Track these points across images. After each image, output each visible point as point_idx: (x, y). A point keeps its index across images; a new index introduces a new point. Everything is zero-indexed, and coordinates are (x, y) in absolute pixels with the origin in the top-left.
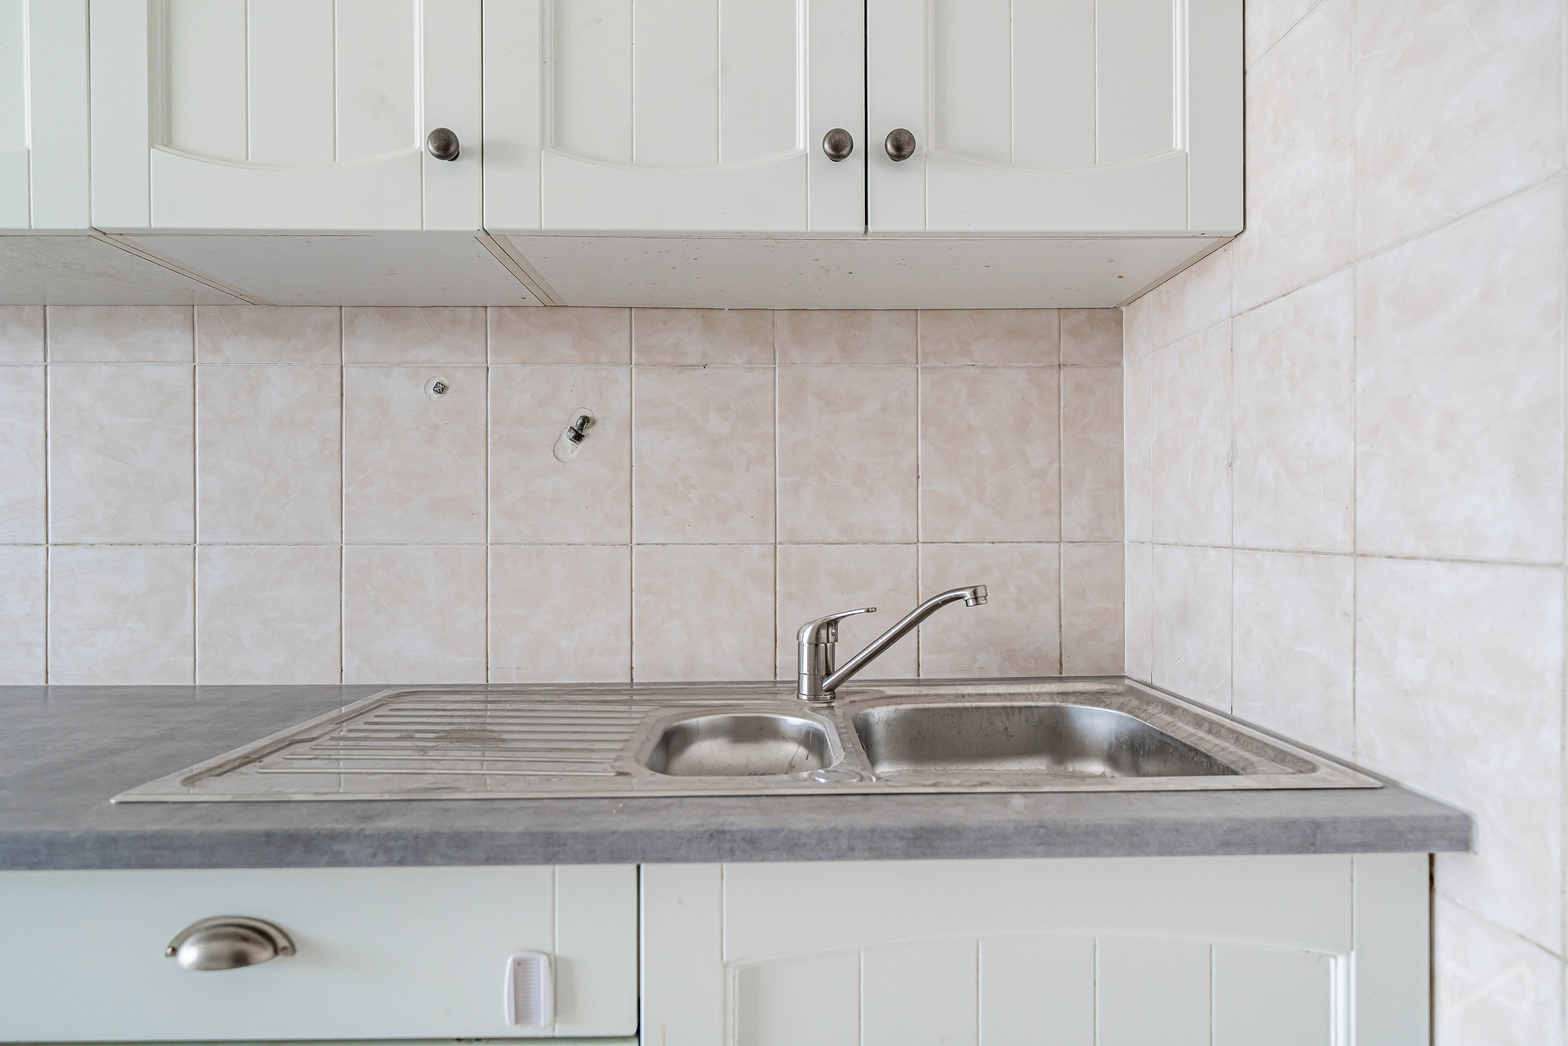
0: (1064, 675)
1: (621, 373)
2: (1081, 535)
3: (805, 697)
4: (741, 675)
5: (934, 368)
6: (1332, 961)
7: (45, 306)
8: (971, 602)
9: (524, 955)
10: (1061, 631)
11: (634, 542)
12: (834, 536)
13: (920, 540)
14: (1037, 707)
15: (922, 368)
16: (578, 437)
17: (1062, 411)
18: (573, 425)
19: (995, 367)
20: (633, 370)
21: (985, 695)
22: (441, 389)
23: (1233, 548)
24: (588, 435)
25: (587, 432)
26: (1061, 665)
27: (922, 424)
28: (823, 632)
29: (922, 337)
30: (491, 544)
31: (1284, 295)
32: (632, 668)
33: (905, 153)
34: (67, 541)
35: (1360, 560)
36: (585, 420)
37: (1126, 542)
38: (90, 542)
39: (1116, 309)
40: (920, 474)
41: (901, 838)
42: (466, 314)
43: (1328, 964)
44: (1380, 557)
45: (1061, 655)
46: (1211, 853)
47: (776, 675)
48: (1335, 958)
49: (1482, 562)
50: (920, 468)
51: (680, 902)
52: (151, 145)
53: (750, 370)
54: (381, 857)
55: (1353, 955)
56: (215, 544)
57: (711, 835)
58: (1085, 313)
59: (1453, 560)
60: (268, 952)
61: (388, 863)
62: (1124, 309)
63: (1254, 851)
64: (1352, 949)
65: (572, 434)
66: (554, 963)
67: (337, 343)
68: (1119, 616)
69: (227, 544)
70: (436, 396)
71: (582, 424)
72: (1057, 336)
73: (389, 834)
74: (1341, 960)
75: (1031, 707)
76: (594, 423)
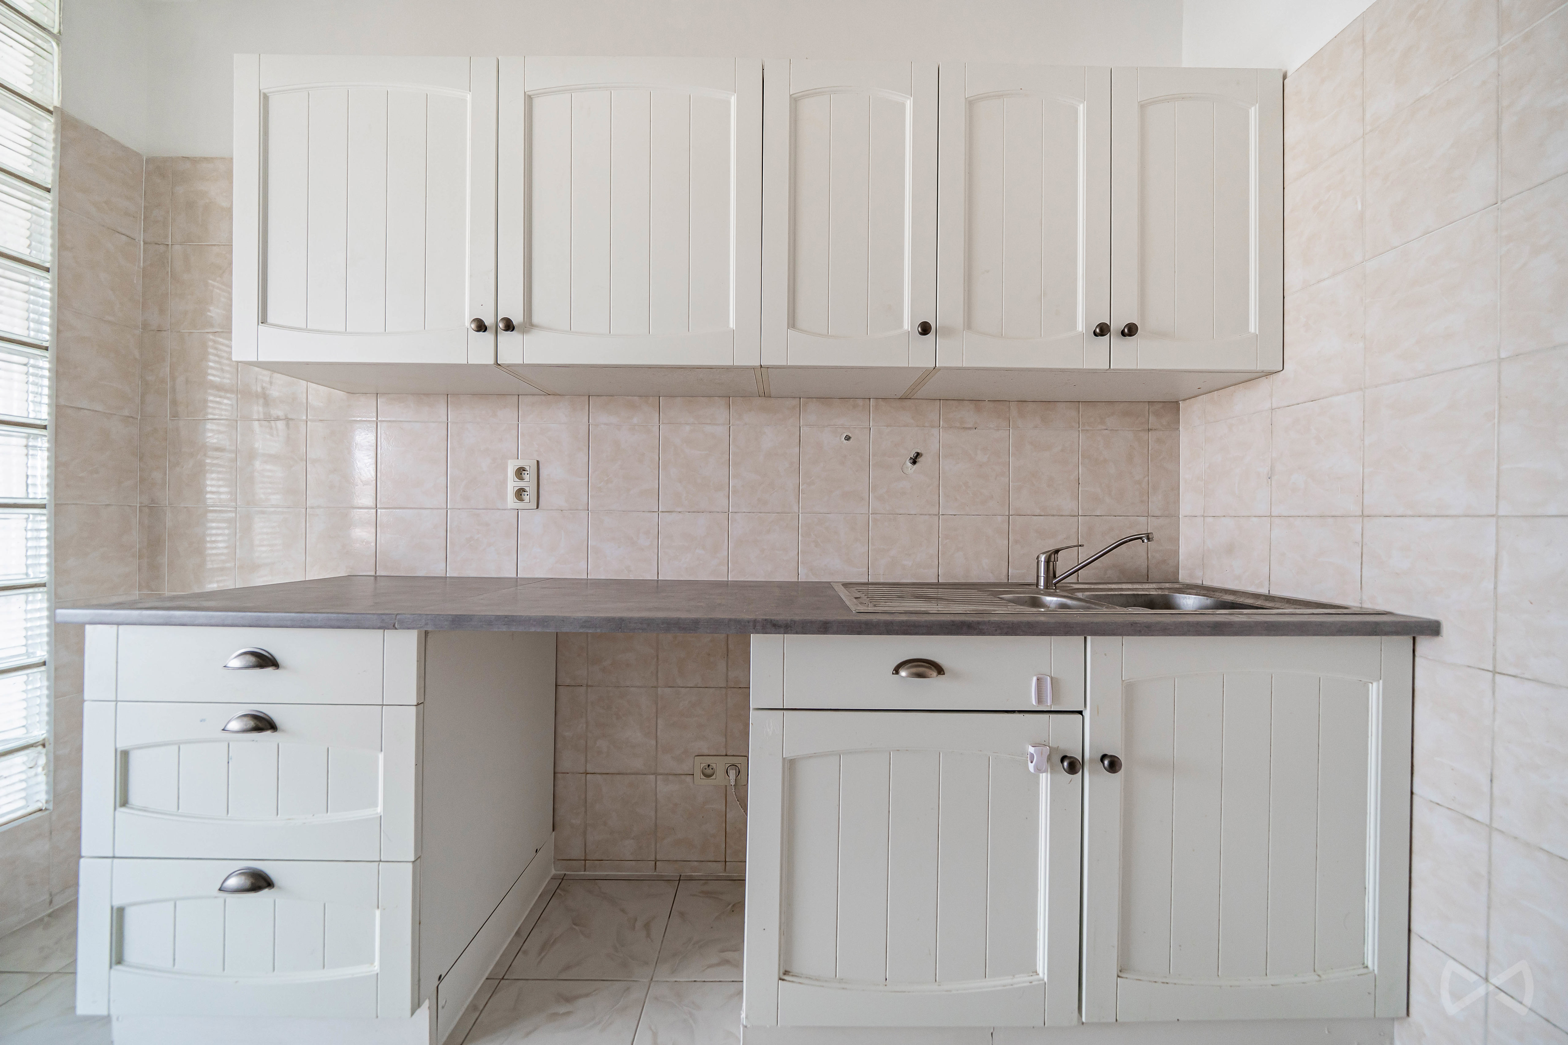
0: (1149, 581)
1: (935, 431)
2: (1158, 513)
3: (1042, 587)
4: (992, 579)
5: (1087, 430)
6: (1370, 685)
7: (660, 397)
8: (1146, 541)
9: (1040, 676)
10: (1148, 560)
11: (940, 513)
12: (1038, 512)
13: (1080, 514)
14: (1150, 594)
15: (1082, 430)
16: (914, 462)
17: (1150, 452)
18: (912, 457)
19: (1118, 430)
20: (941, 430)
21: (1122, 589)
22: (848, 438)
23: (1271, 516)
24: (919, 461)
25: (919, 460)
26: (1148, 577)
27: (1081, 457)
28: (1053, 556)
29: (1082, 415)
30: (871, 514)
31: (1312, 401)
32: (939, 575)
33: (1133, 334)
34: (668, 510)
35: (1366, 519)
36: (918, 455)
37: (1180, 517)
38: (679, 510)
39: (1177, 403)
40: (1080, 482)
41: (1209, 627)
42: (860, 402)
43: (1368, 688)
44: (1380, 516)
45: (1148, 571)
46: (1334, 635)
47: (1008, 579)
48: (1372, 683)
49: (1447, 516)
50: (1080, 479)
51: (1105, 655)
52: (788, 328)
53: (998, 430)
54: (999, 631)
55: (1381, 681)
56: (738, 512)
57: (1132, 625)
58: (1161, 405)
59: (1428, 516)
60: (935, 674)
61: (1001, 634)
62: (1180, 402)
63: (1351, 635)
64: (1381, 679)
65: (912, 461)
66: (1052, 678)
67: (798, 415)
68: (1177, 552)
69: (744, 512)
70: (846, 442)
71: (917, 456)
72: (1148, 414)
73: (1001, 622)
74: (1375, 684)
75: (1147, 594)
76: (922, 455)
